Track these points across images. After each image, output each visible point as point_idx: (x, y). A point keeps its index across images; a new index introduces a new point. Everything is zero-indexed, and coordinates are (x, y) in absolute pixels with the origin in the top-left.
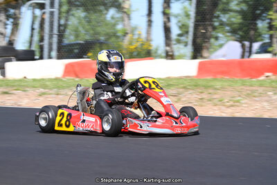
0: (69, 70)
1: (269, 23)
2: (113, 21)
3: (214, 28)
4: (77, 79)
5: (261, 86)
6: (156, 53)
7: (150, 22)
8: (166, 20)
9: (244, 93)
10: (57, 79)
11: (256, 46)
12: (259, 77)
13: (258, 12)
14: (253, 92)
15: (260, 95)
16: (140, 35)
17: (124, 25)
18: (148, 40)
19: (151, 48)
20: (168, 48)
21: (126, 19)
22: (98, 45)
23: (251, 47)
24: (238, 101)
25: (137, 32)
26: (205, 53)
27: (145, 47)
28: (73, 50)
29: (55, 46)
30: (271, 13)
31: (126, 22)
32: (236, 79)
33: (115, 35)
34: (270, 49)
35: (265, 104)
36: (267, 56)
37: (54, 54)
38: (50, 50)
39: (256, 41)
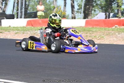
0: (29, 23)
2: (49, 3)
4: (32, 27)
6: (68, 17)
8: (72, 2)
9: (105, 34)
10: (23, 27)
12: (112, 27)
15: (112, 35)
16: (60, 8)
17: (54, 5)
18: (65, 11)
19: (66, 14)
20: (73, 15)
24: (103, 37)
27: (63, 14)
35: (115, 38)
36: (116, 18)
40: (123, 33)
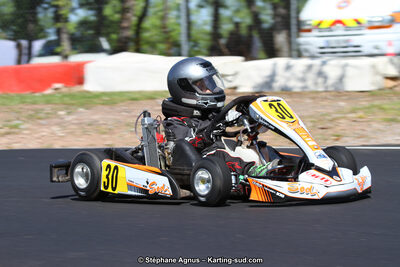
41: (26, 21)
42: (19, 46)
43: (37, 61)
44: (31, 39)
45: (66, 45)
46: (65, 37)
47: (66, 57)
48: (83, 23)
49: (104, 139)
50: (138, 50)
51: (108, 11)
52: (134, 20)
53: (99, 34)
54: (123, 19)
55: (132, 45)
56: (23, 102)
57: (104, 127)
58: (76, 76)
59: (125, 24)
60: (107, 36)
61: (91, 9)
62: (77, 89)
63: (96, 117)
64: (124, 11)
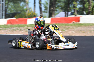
0: (9, 22)
1: (74, 5)
2: (23, 6)
3: (56, 8)
4: (11, 25)
5: (71, 25)
7: (35, 6)
8: (40, 5)
9: (66, 28)
10: (5, 25)
11: (70, 13)
12: (70, 23)
13: (70, 2)
14: (69, 27)
15: (71, 29)
16: (31, 10)
17: (26, 7)
18: (35, 12)
19: (35, 14)
20: (41, 14)
21: (27, 5)
22: (18, 14)
23: (68, 13)
24: (64, 31)
25: (30, 9)
26: (53, 16)
27: (33, 14)
28: (10, 15)
29: (4, 14)
30: (74, 2)
31: (27, 6)
32: (63, 24)
33: (23, 10)
34: (74, 14)
35: (73, 31)
36: (73, 16)
37: (4, 17)
38: (2, 15)
39: (70, 11)
40: (79, 27)
41: (67, 7)
42: (65, 13)
43: (69, 16)
44: (68, 11)
45: (76, 13)
46: (76, 11)
47: (76, 16)
48: (80, 8)
49: (84, 34)
50: (92, 14)
51: (85, 6)
52: (92, 7)
53: (83, 10)
54: (89, 7)
55: (91, 13)
56: (66, 25)
57: (84, 31)
58: (78, 20)
59: (89, 8)
60: (85, 11)
61: (82, 5)
62: (78, 23)
63: (82, 29)
64: (89, 5)
